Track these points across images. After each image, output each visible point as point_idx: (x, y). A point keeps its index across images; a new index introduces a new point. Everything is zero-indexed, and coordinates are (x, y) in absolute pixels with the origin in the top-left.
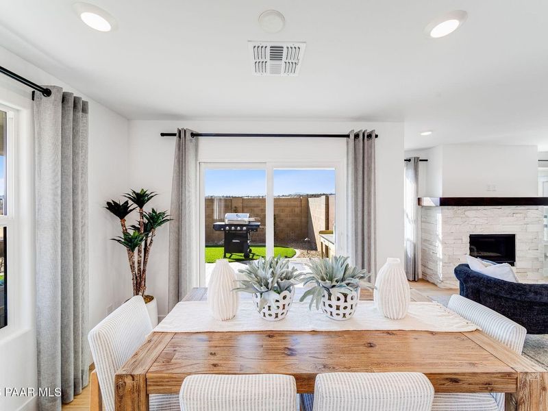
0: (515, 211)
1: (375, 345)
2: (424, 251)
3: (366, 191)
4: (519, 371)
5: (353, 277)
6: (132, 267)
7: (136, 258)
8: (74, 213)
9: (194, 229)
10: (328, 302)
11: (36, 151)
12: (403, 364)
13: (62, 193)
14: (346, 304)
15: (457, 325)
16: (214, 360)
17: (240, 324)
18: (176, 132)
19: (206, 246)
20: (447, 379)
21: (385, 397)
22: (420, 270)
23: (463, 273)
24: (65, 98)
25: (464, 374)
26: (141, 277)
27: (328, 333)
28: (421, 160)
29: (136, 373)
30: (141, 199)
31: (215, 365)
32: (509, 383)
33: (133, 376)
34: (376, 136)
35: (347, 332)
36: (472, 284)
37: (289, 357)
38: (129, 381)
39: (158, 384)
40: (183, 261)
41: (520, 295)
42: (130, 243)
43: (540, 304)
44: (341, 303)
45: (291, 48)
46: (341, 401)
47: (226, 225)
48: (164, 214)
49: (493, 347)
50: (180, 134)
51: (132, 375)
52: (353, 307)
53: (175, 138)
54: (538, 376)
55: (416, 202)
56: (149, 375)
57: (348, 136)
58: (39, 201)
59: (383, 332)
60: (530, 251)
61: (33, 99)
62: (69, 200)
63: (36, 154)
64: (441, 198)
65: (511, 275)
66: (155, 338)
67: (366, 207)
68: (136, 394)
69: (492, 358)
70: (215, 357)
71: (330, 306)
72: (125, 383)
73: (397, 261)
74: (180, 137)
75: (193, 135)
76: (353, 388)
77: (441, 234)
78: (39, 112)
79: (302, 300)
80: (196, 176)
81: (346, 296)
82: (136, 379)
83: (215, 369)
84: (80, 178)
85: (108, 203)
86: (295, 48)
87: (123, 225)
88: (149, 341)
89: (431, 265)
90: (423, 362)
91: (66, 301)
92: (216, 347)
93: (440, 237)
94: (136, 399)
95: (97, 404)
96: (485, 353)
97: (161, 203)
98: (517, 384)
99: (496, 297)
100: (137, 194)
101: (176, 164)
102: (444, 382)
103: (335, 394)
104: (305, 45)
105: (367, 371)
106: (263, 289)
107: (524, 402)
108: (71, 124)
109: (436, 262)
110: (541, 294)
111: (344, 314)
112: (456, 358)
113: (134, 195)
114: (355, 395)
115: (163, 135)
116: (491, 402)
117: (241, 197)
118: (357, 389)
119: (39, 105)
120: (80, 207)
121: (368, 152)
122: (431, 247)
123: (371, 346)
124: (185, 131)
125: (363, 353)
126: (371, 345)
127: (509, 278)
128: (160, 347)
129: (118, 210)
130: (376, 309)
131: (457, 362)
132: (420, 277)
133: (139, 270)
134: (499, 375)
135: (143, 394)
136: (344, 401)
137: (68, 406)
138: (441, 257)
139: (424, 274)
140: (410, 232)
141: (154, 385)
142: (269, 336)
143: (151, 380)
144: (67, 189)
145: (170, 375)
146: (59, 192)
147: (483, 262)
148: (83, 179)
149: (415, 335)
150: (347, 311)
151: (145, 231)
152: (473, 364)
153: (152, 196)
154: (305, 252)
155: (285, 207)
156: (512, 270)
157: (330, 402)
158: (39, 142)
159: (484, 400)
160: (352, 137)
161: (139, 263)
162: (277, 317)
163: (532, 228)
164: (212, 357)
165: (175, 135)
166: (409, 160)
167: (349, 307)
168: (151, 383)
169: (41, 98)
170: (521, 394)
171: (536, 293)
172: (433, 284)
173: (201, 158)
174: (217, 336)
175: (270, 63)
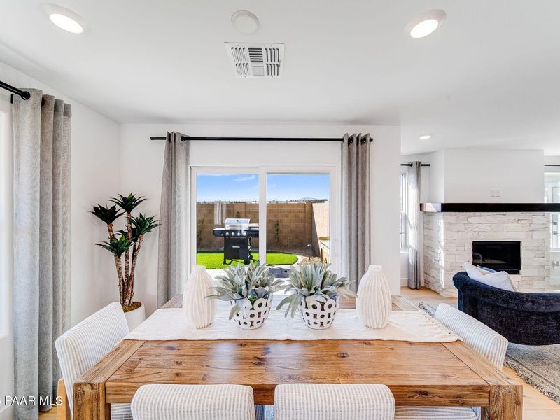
0: (520, 218)
1: (348, 356)
2: (426, 258)
3: (360, 197)
4: (491, 384)
5: (331, 285)
6: (119, 273)
7: (123, 265)
8: (55, 218)
9: (184, 235)
10: (305, 311)
11: (15, 155)
12: (372, 376)
13: (41, 198)
14: (323, 313)
15: (437, 336)
16: (178, 369)
17: (213, 333)
18: (166, 135)
19: (198, 252)
20: (416, 391)
21: (343, 410)
22: (422, 278)
23: (461, 281)
24: (44, 101)
25: (433, 387)
26: (128, 283)
27: (302, 342)
28: (423, 165)
29: (96, 381)
30: (129, 203)
31: (177, 375)
32: (481, 397)
33: (92, 385)
34: (371, 140)
35: (323, 341)
36: (469, 293)
37: (257, 367)
38: (87, 389)
39: (118, 393)
40: (172, 267)
41: (516, 305)
42: (116, 248)
43: (539, 314)
44: (318, 312)
45: (270, 49)
46: (297, 414)
47: (227, 231)
48: (152, 218)
49: (471, 359)
50: (170, 138)
51: (90, 384)
52: (331, 316)
53: (164, 142)
54: (512, 390)
55: (418, 207)
56: (108, 384)
57: (342, 140)
58: (18, 205)
59: (360, 341)
60: (536, 259)
61: (12, 102)
62: (49, 204)
63: (15, 158)
64: (442, 204)
65: (509, 284)
66: (124, 346)
67: (360, 213)
68: (95, 404)
69: (468, 370)
70: (181, 367)
71: (307, 314)
72: (84, 392)
73: (379, 268)
74: (169, 140)
75: (183, 138)
76: (311, 400)
77: (443, 241)
78: (17, 115)
79: (279, 308)
80: (187, 181)
81: (323, 304)
82: (95, 387)
83: (177, 378)
84: (61, 182)
85: (95, 208)
86: (274, 49)
87: (111, 231)
88: (117, 349)
89: (433, 273)
90: (393, 374)
91: (45, 308)
92: (184, 355)
93: (442, 243)
94: (95, 408)
95: (65, 413)
96: (462, 364)
97: (151, 208)
98: (489, 398)
99: (493, 306)
100: (124, 199)
101: (166, 169)
102: (413, 395)
103: (291, 406)
104: (283, 46)
105: (333, 382)
106: (236, 296)
107: (497, 416)
108: (51, 128)
109: (438, 270)
110: (538, 303)
111: (322, 324)
112: (429, 370)
113: (122, 201)
114: (311, 407)
115: (152, 138)
116: (471, 416)
117: (245, 203)
118: (314, 400)
119: (17, 108)
120: (61, 212)
121: (362, 156)
122: (433, 254)
123: (344, 357)
124: (175, 134)
125: (333, 364)
126: (343, 355)
127: (507, 287)
128: (127, 355)
129: (106, 215)
130: (358, 318)
131: (429, 373)
132: (423, 285)
133: (127, 276)
134: (471, 388)
135: (102, 404)
136: (300, 414)
137: (46, 415)
138: (443, 265)
139: (426, 282)
140: (412, 239)
141: (114, 394)
142: (241, 345)
143: (111, 389)
144: (47, 193)
145: (130, 384)
146: (38, 196)
147: (481, 270)
148: (65, 185)
149: (392, 345)
150: (325, 320)
151: (133, 236)
152: (446, 377)
153: (140, 201)
154: (307, 258)
155: (289, 212)
156: (510, 279)
157: (286, 414)
158: (18, 145)
159: (463, 414)
160: (346, 141)
161: (127, 269)
162: (252, 325)
163: (537, 235)
164: (177, 366)
165: (164, 138)
166: (411, 165)
167: (327, 316)
168: (111, 392)
169: (20, 101)
170: (494, 408)
171: (533, 302)
172: (435, 292)
173: (193, 162)
174: (188, 345)
175: (250, 64)
